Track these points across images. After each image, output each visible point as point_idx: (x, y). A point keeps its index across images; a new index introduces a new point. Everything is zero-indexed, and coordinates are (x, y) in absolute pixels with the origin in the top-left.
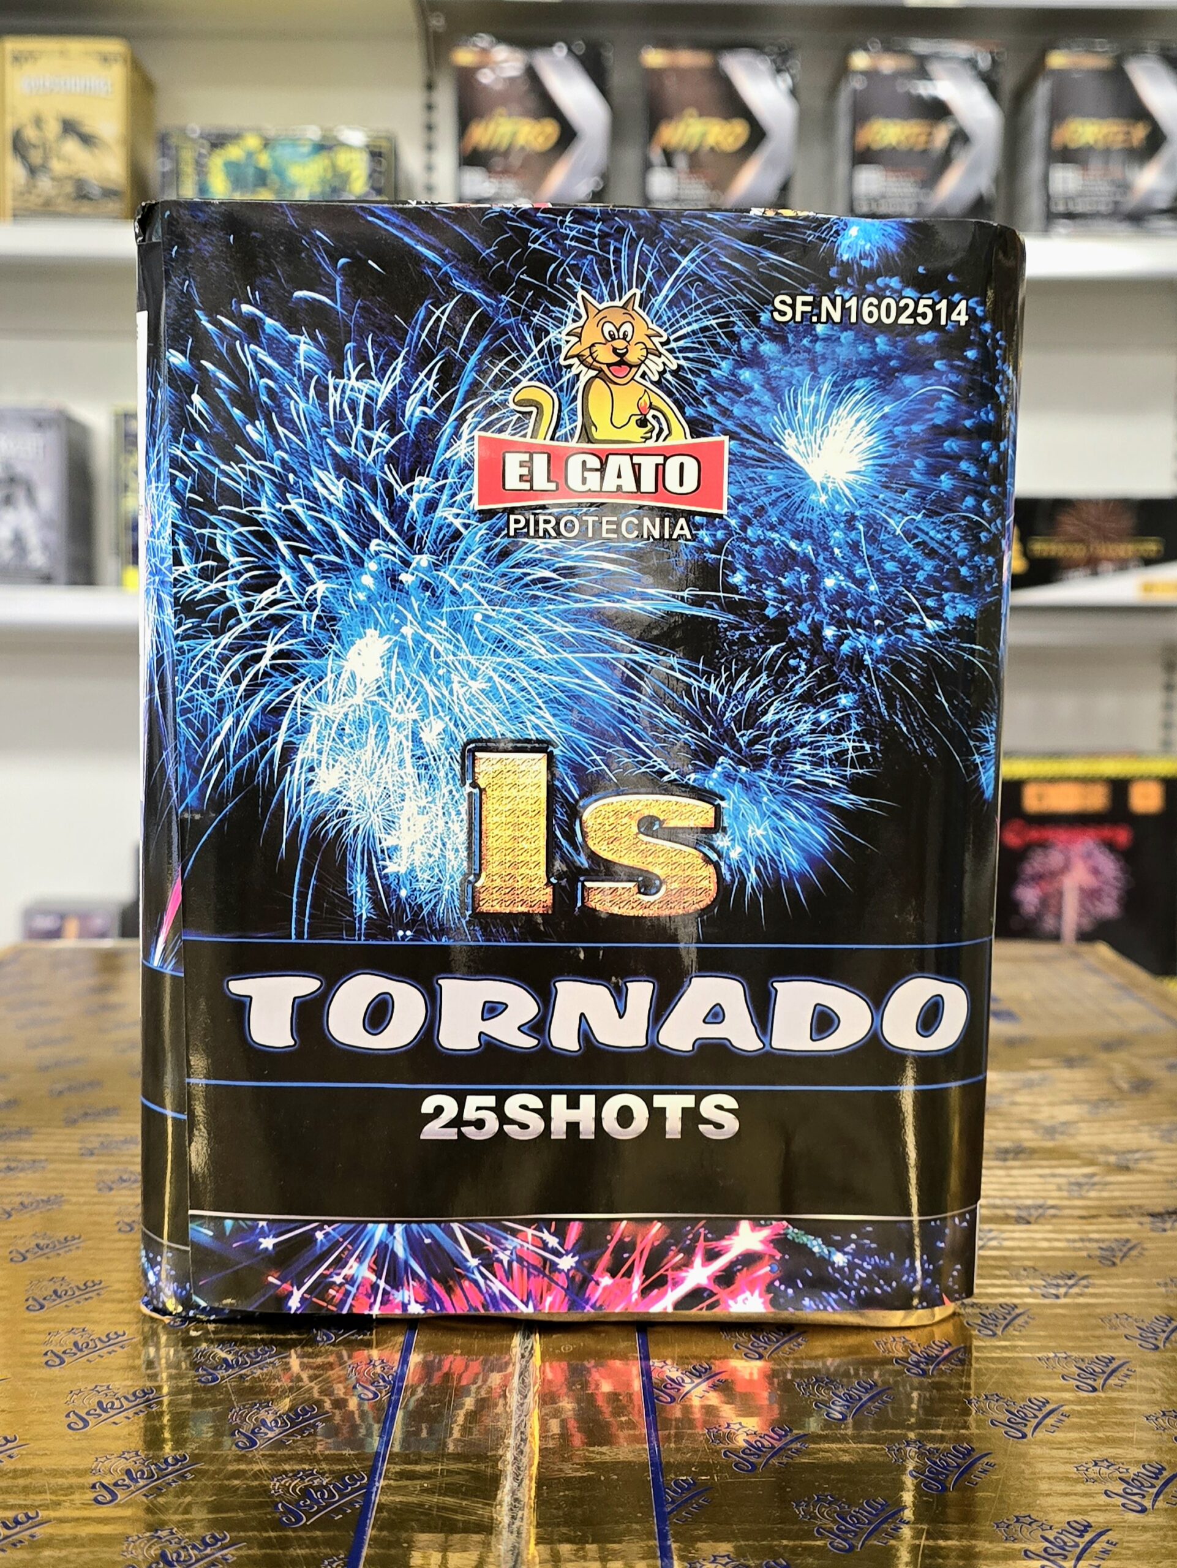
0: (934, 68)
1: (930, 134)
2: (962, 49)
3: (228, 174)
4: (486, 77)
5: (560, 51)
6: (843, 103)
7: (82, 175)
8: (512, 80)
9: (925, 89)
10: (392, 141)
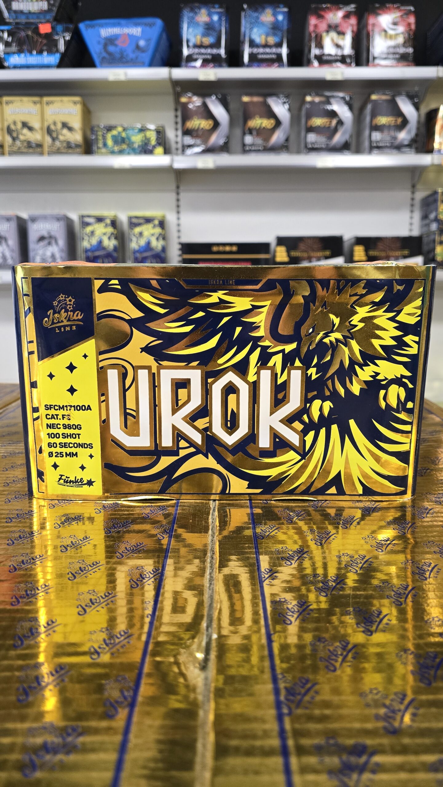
0: (332, 100)
1: (331, 122)
2: (341, 94)
3: (113, 139)
4: (191, 106)
5: (214, 98)
6: (303, 112)
7: (69, 140)
8: (198, 106)
9: (329, 107)
10: (163, 127)
